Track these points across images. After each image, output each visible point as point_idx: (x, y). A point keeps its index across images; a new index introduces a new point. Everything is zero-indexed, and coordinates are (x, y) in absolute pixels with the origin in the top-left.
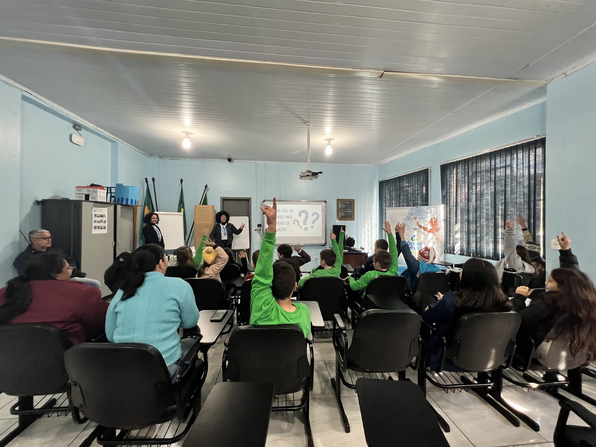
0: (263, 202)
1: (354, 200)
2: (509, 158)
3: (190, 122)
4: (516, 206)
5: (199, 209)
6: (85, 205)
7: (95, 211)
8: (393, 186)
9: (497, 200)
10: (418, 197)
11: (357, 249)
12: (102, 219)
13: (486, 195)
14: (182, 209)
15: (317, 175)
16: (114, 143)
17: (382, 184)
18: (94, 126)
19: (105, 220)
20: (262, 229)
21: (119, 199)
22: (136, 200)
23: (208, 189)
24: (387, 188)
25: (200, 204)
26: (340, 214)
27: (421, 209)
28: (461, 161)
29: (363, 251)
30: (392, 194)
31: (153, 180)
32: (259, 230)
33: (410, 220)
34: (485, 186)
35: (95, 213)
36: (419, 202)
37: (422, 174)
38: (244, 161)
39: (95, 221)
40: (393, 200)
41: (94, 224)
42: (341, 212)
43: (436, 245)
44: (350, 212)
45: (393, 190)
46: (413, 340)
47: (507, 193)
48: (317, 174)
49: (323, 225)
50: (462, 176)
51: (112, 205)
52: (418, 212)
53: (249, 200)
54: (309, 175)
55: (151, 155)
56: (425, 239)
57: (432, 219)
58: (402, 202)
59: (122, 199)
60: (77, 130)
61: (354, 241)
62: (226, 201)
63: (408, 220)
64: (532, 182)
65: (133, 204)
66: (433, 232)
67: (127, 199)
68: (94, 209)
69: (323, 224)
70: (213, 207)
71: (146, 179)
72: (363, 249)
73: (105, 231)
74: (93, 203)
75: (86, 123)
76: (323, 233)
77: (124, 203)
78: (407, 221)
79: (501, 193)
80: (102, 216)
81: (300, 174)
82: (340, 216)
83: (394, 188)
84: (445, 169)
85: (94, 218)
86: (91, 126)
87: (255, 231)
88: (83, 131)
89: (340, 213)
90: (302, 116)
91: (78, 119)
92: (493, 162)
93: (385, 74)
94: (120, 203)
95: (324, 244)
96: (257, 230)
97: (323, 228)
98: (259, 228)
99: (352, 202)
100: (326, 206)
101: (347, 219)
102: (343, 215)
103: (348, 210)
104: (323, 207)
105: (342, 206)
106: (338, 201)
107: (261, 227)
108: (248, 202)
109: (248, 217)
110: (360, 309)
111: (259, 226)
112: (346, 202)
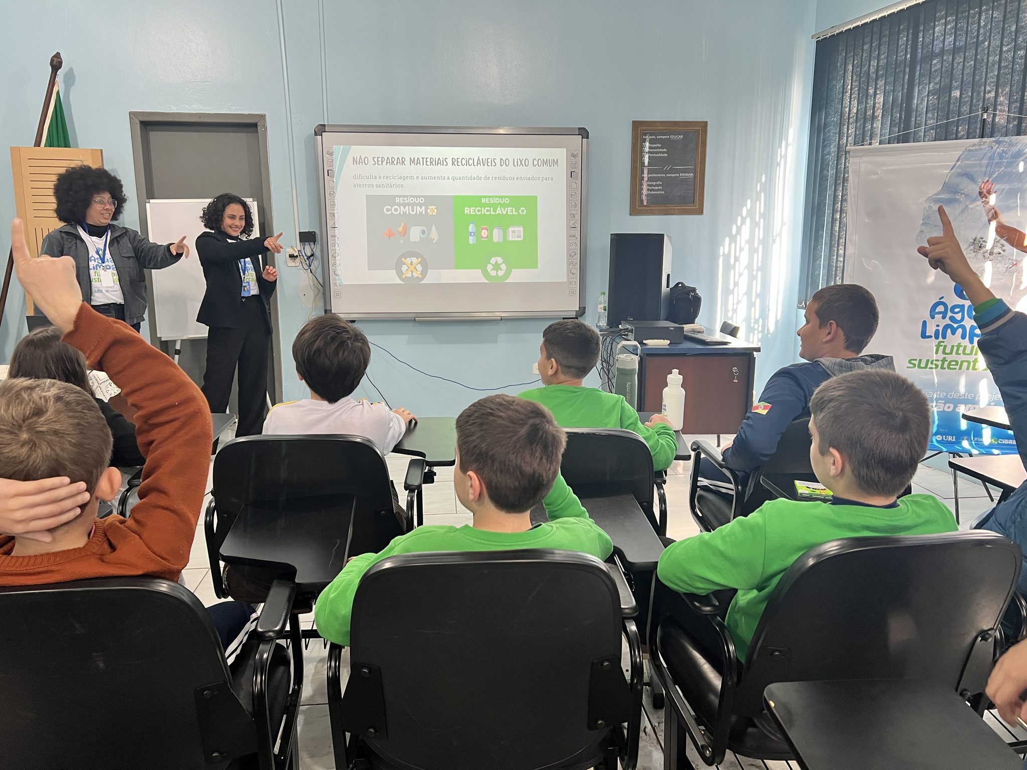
0: (316, 134)
1: (705, 124)
5: (34, 163)
8: (879, 55)
11: (707, 336)
17: (830, 50)
20: (318, 253)
23: (70, 78)
24: (850, 67)
25: (38, 143)
26: (644, 187)
27: (1015, 149)
29: (736, 343)
30: (871, 91)
32: (308, 258)
33: (956, 201)
36: (1003, 119)
40: (874, 115)
42: (648, 181)
44: (685, 180)
45: (877, 71)
49: (570, 236)
52: (998, 165)
53: (255, 125)
61: (697, 300)
62: (155, 133)
63: (950, 202)
69: (573, 232)
70: (99, 155)
72: (732, 331)
76: (570, 271)
82: (643, 197)
83: (882, 63)
87: (291, 263)
89: (644, 182)
95: (574, 313)
96: (297, 256)
97: (571, 247)
98: (307, 248)
99: (696, 132)
100: (584, 153)
101: (673, 207)
102: (654, 190)
103: (678, 171)
104: (574, 158)
105: (655, 150)
106: (638, 128)
107: (313, 246)
108: (250, 135)
109: (255, 203)
110: (715, 700)
111: (308, 242)
112: (669, 137)
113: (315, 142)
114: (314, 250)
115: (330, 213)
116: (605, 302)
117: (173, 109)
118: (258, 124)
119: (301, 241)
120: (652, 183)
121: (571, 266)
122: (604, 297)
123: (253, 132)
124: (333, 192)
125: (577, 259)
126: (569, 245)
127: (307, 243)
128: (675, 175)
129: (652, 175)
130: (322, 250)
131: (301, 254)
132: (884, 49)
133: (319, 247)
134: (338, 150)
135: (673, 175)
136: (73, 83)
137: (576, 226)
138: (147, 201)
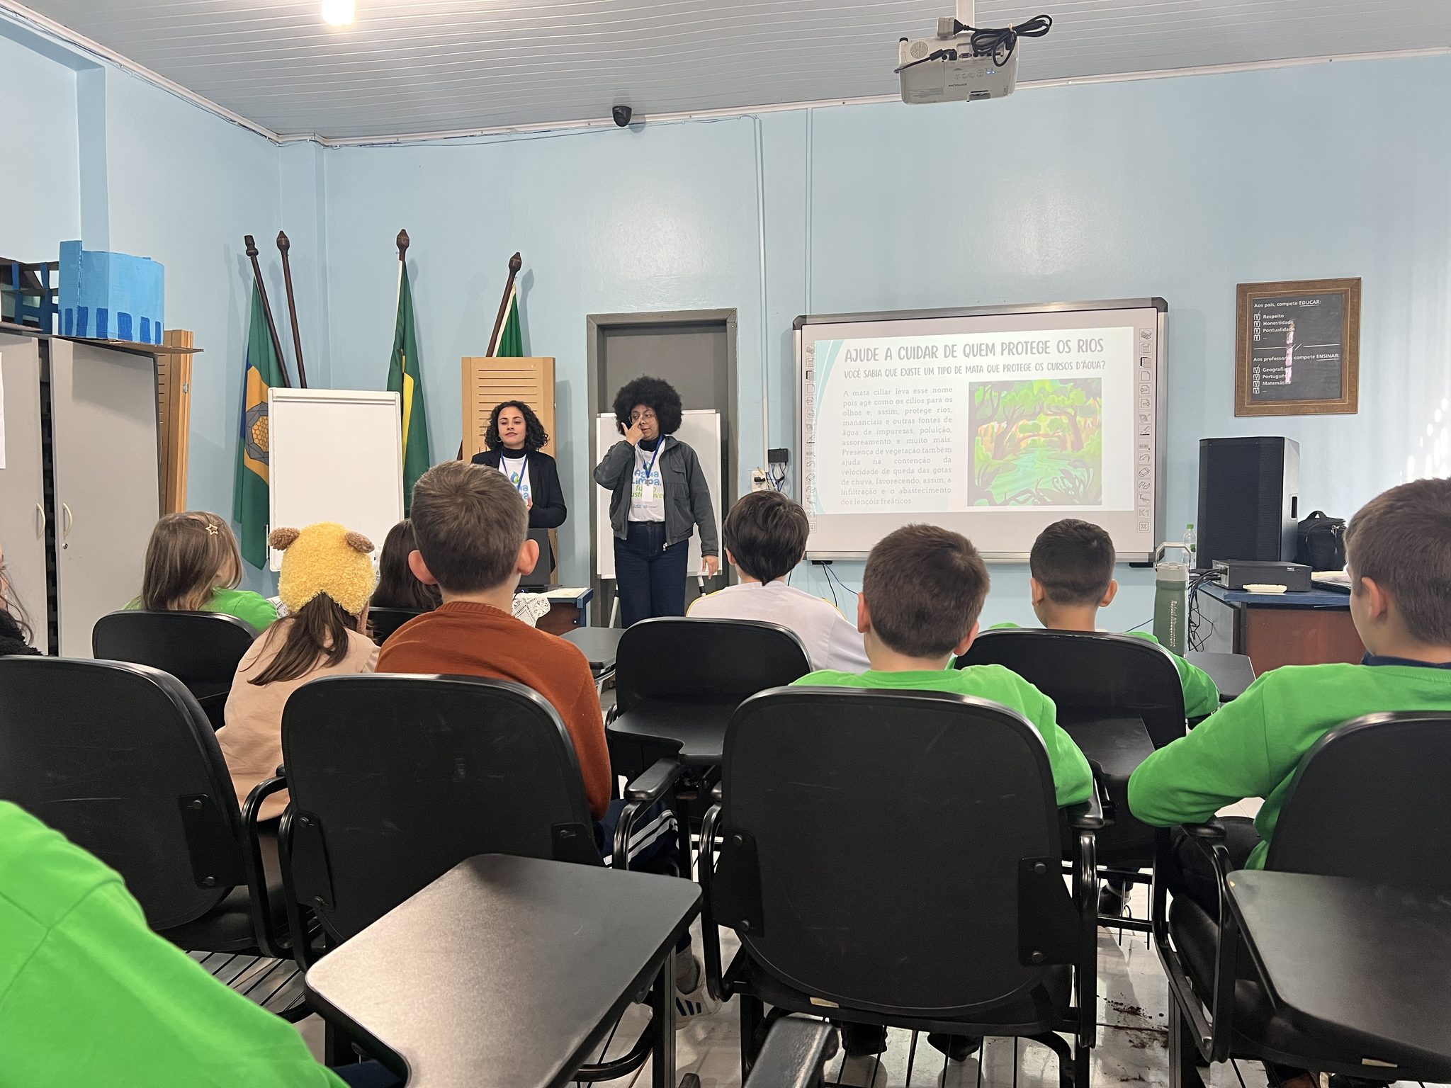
0: (794, 328)
1: (1358, 281)
5: (485, 375)
14: (409, 381)
15: (1010, 47)
20: (789, 476)
21: (69, 312)
22: (145, 321)
23: (528, 281)
25: (490, 354)
26: (1257, 375)
31: (283, 244)
32: (778, 482)
42: (1262, 365)
44: (1327, 363)
48: (1005, 38)
51: (30, 341)
53: (723, 323)
54: (953, 55)
55: (280, 134)
59: (83, 312)
62: (610, 338)
65: (130, 338)
67: (103, 314)
70: (551, 364)
71: (249, 241)
76: (1139, 496)
77: (92, 333)
82: (1256, 390)
89: (1257, 369)
94: (74, 334)
95: (1147, 557)
96: (764, 480)
97: (1140, 462)
98: (777, 469)
99: (1341, 294)
100: (1161, 330)
101: (1307, 403)
102: (1275, 380)
103: (1312, 351)
104: (1145, 339)
105: (1274, 323)
106: (1246, 296)
107: (784, 467)
109: (719, 415)
111: (778, 462)
112: (1296, 303)
113: (793, 337)
114: (785, 472)
115: (807, 425)
116: (1193, 539)
117: (634, 309)
118: (728, 320)
119: (769, 462)
120: (1270, 370)
121: (1141, 489)
122: (1192, 532)
123: (721, 332)
124: (811, 399)
125: (1150, 479)
126: (1138, 458)
127: (777, 464)
128: (1308, 357)
129: (1270, 359)
130: (794, 472)
131: (769, 478)
133: (791, 467)
134: (818, 344)
135: (1305, 358)
136: (532, 286)
137: (1149, 431)
138: (598, 415)
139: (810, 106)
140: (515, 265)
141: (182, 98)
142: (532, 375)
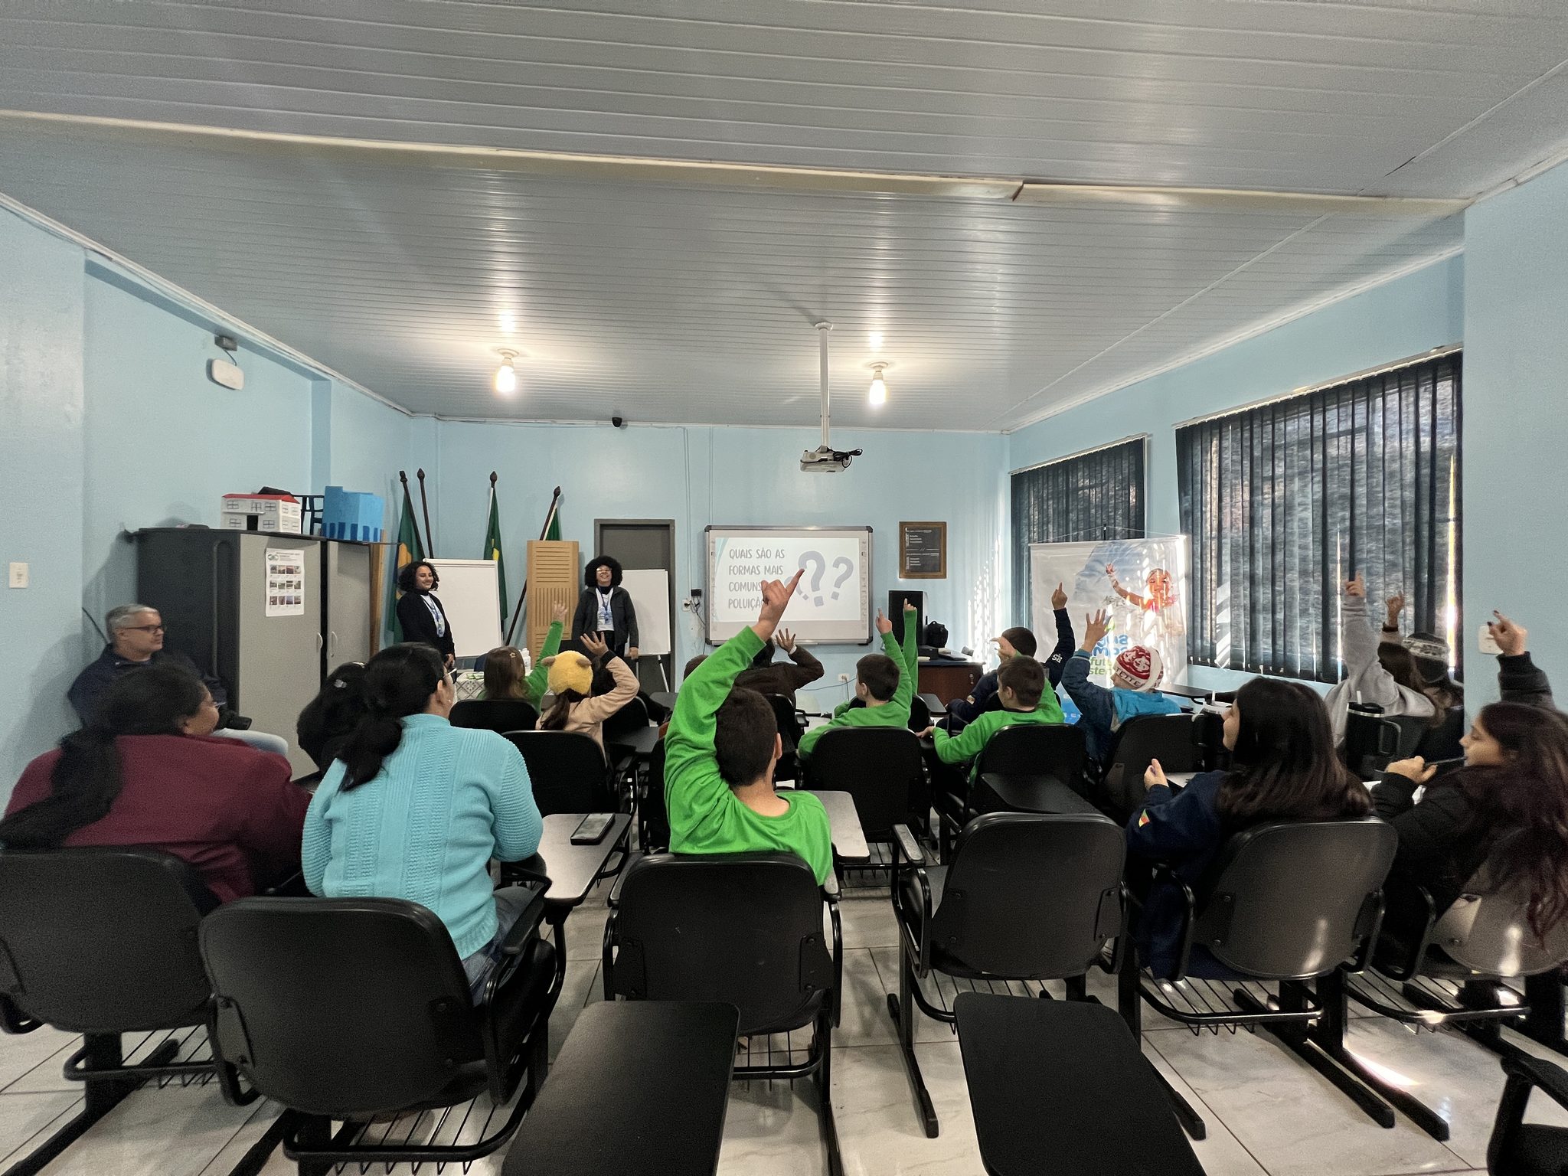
0: (706, 531)
1: (945, 523)
2: (1361, 408)
3: (514, 324)
4: (1381, 537)
5: (539, 550)
6: (248, 544)
7: (273, 558)
8: (1047, 488)
9: (1329, 520)
10: (1115, 514)
11: (953, 655)
12: (290, 577)
13: (1300, 509)
14: (496, 553)
15: (848, 459)
16: (318, 382)
17: (1018, 482)
18: (267, 338)
19: (299, 582)
20: (702, 602)
21: (332, 526)
22: (376, 530)
23: (562, 499)
24: (1032, 492)
25: (542, 539)
26: (908, 561)
27: (1123, 547)
28: (1231, 419)
29: (969, 660)
30: (1045, 507)
31: (421, 476)
32: (697, 606)
33: (1094, 575)
34: (1296, 485)
35: (274, 563)
36: (1119, 529)
37: (1125, 454)
38: (654, 424)
39: (273, 585)
40: (1048, 523)
41: (270, 593)
42: (911, 557)
43: (1164, 641)
44: (935, 557)
45: (1048, 495)
46: (1106, 893)
47: (1357, 502)
48: (846, 456)
49: (862, 592)
50: (1235, 457)
51: (316, 543)
52: (1115, 555)
53: (668, 526)
54: (826, 460)
55: (413, 412)
56: (1135, 625)
57: (1153, 573)
58: (1073, 530)
59: (342, 526)
60: (226, 349)
61: (946, 633)
62: (608, 531)
63: (1090, 576)
64: (1426, 471)
65: (368, 539)
66: (1156, 608)
67: (354, 527)
68: (270, 552)
69: (864, 589)
70: (576, 545)
71: (402, 474)
72: (970, 654)
73: (299, 610)
74: (267, 538)
75: (247, 331)
76: (862, 614)
77: (347, 537)
78: (1088, 580)
79: (1340, 502)
80: (290, 571)
81: (801, 456)
82: (908, 567)
83: (1050, 491)
84: (1188, 439)
85: (271, 577)
86: (260, 337)
87: (685, 609)
88: (241, 352)
89: (908, 558)
90: (804, 305)
91: (228, 321)
92: (1318, 420)
93: (1028, 189)
94: (336, 537)
96: (689, 604)
97: (862, 598)
98: (696, 599)
99: (939, 528)
100: (870, 541)
101: (926, 574)
102: (915, 564)
103: (929, 552)
104: (864, 544)
105: (914, 539)
106: (903, 527)
107: (699, 599)
108: (665, 531)
109: (667, 573)
110: (962, 811)
112: (922, 531)
113: (705, 536)
114: (700, 601)
115: (711, 579)
117: (619, 517)
118: (670, 525)
119: (692, 596)
120: (913, 559)
121: (863, 611)
124: (713, 565)
125: (866, 606)
127: (696, 597)
128: (928, 554)
129: (913, 554)
130: (705, 601)
131: (691, 604)
132: (1050, 483)
133: (703, 599)
134: (717, 539)
135: (925, 554)
136: (563, 501)
137: (866, 585)
139: (711, 425)
140: (557, 493)
141: (366, 395)
142: (568, 550)
